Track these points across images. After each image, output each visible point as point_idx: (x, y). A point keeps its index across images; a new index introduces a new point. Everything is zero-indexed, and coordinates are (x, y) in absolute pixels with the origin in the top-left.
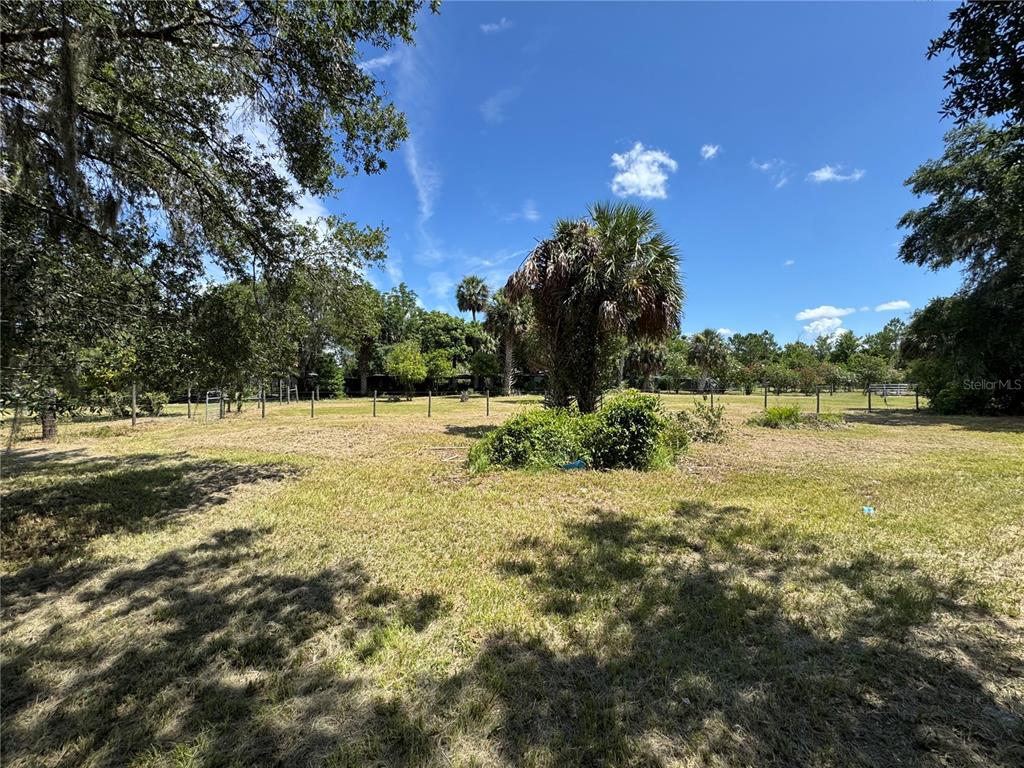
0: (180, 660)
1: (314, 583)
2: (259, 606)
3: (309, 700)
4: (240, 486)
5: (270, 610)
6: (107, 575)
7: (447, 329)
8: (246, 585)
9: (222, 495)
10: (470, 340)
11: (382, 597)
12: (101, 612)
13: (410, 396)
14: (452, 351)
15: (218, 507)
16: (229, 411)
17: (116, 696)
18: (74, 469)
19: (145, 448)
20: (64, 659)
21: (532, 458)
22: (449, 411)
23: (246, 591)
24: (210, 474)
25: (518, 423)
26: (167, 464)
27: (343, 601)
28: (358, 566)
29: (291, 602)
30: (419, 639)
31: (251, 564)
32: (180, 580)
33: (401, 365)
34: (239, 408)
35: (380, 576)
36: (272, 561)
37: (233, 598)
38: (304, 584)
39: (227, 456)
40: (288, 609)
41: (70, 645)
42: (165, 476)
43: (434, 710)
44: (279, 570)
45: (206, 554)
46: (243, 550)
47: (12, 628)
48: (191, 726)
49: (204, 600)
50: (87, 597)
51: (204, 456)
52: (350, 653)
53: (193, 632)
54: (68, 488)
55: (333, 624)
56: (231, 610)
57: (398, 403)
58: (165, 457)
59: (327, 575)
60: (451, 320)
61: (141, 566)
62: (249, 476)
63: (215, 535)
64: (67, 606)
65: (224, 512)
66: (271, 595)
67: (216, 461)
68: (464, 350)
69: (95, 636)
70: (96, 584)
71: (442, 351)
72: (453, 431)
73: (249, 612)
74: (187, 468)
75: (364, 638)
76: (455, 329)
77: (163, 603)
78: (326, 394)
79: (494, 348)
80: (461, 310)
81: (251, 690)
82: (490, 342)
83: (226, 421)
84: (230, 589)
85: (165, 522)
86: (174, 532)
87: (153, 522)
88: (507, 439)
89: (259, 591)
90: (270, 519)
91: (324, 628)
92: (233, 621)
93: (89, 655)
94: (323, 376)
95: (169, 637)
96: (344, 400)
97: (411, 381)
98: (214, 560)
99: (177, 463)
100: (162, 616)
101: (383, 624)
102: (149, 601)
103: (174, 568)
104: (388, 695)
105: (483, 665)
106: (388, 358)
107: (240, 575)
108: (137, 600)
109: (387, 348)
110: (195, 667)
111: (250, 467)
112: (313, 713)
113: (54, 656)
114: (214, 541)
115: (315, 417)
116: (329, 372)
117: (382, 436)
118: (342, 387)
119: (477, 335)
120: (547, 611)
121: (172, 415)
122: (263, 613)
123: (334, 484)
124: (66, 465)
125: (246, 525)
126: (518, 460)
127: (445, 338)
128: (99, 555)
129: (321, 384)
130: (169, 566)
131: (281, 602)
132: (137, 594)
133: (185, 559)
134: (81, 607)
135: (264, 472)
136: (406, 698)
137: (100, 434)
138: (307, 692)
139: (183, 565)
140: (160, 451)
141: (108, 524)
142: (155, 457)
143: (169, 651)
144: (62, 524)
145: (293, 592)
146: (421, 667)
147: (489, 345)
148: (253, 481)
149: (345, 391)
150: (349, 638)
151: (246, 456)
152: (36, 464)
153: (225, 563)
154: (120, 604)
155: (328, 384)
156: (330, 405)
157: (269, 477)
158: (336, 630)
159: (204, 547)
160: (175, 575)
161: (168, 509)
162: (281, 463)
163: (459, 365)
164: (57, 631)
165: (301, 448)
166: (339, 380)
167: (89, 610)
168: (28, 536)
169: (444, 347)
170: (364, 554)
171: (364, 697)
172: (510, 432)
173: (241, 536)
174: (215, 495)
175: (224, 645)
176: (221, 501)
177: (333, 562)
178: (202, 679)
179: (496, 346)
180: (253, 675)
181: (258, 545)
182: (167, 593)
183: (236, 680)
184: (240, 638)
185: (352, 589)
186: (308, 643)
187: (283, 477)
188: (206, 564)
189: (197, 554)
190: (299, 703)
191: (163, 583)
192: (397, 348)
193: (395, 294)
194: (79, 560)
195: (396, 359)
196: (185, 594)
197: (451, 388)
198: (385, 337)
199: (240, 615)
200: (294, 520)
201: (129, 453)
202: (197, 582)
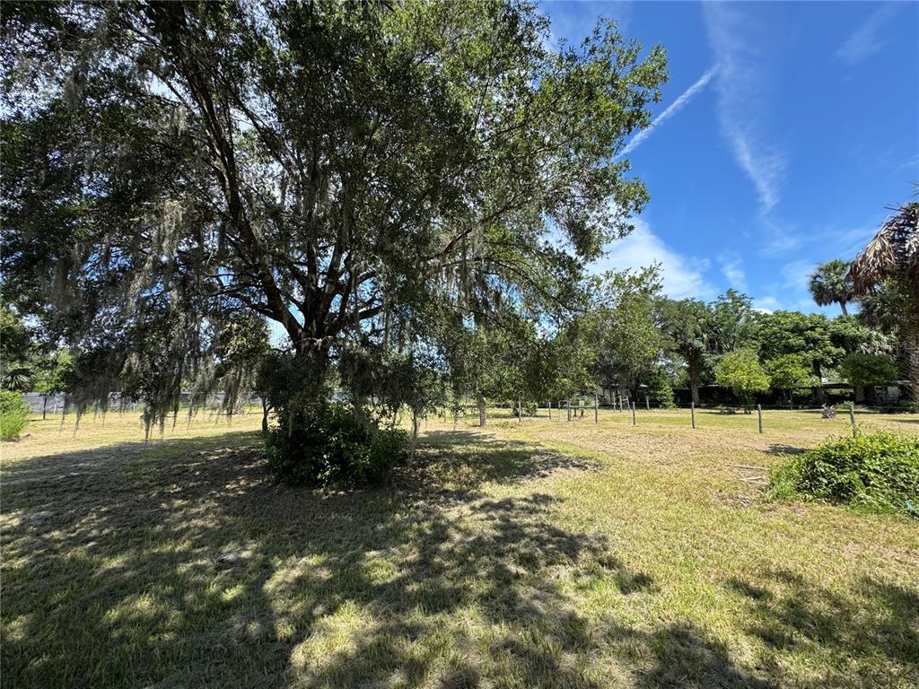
0: (495, 548)
1: (572, 538)
2: (537, 539)
3: (538, 592)
4: (559, 469)
5: (541, 543)
6: (483, 500)
7: (797, 330)
8: (536, 526)
9: (546, 473)
10: (838, 339)
11: (611, 564)
12: (476, 516)
13: (748, 409)
14: (810, 355)
15: (540, 479)
16: (575, 416)
17: (469, 552)
18: (487, 445)
19: (521, 437)
20: (459, 530)
21: (862, 494)
22: (797, 428)
23: (535, 529)
24: (546, 458)
25: (842, 448)
26: (528, 448)
27: (584, 555)
28: (604, 539)
29: (553, 543)
30: (620, 596)
31: (544, 516)
32: (509, 513)
33: (731, 376)
34: (582, 414)
35: (616, 550)
36: (555, 518)
37: (527, 530)
38: (566, 537)
39: (560, 448)
40: (551, 546)
41: (462, 526)
42: (524, 456)
43: (604, 637)
44: (557, 525)
45: (525, 504)
46: (543, 507)
47: (448, 511)
48: (489, 577)
49: (515, 527)
50: (473, 508)
51: (548, 446)
52: (574, 584)
53: (504, 540)
54: (483, 455)
55: (571, 565)
56: (524, 536)
57: (732, 416)
58: (528, 444)
59: (582, 537)
60: (803, 319)
61: (496, 501)
62: (566, 463)
63: (533, 495)
64: (466, 509)
65: (544, 483)
66: (546, 536)
67: (553, 451)
68: (829, 353)
69: (471, 525)
70: (477, 503)
71: (793, 356)
72: (775, 450)
73: (531, 540)
74: (536, 452)
75: (585, 580)
76: (812, 329)
77: (498, 521)
78: (656, 404)
79: (887, 347)
80: (820, 304)
81: (517, 576)
82: (878, 339)
83: (571, 423)
84: (529, 525)
85: (513, 482)
86: (516, 488)
87: (509, 480)
88: (822, 467)
89: (541, 532)
90: (566, 493)
91: (565, 565)
92: (523, 542)
93: (467, 533)
94: (652, 388)
95: (496, 538)
96: (674, 411)
97: (747, 392)
98: (527, 508)
99: (532, 448)
100: (496, 527)
101: (600, 577)
102: (493, 519)
103: (508, 506)
104: (580, 614)
105: (659, 636)
106: (718, 369)
107: (536, 520)
108: (489, 516)
109: (717, 357)
110: (500, 554)
111: (570, 458)
112: (536, 597)
113: (456, 528)
114: (531, 498)
115: (637, 424)
116: (658, 384)
117: (686, 448)
118: (672, 398)
119: (851, 331)
120: (751, 632)
121: (542, 417)
122: (538, 543)
123: (622, 480)
124: (485, 443)
125: (551, 493)
126: (840, 494)
127: (796, 341)
128: (482, 491)
129: (650, 395)
130: (507, 504)
131: (549, 541)
132: (490, 513)
133: (514, 503)
134: (470, 512)
135: (577, 463)
136: (591, 621)
137: (504, 426)
138: (540, 589)
139: (512, 506)
140: (527, 440)
141: (491, 476)
142: (523, 443)
143: (493, 543)
144: (474, 472)
145: (557, 538)
146: (610, 612)
147: (876, 343)
148: (567, 467)
149: (675, 401)
150: (577, 575)
151: (571, 449)
152: (475, 440)
153: (531, 512)
154: (483, 515)
155: (656, 395)
156: (656, 415)
157: (578, 466)
158: (571, 569)
159: (525, 500)
160: (507, 510)
161: (517, 474)
162: (591, 459)
163: (823, 371)
164: (460, 519)
165: (610, 448)
166: (667, 391)
167: (473, 514)
168: (461, 475)
169: (796, 352)
170: (613, 533)
171: (567, 607)
172: (827, 458)
173: (546, 499)
174: (543, 472)
175: (513, 550)
176: (544, 476)
177: (591, 532)
178: (500, 561)
179: (889, 342)
180: (521, 570)
181: (553, 507)
182: (502, 518)
183: (513, 568)
184: (523, 551)
185: (594, 551)
186: (552, 568)
187: (586, 468)
188: (522, 509)
189: (521, 502)
190: (533, 590)
191: (501, 512)
192: (727, 357)
193: (722, 301)
194: (475, 491)
195: (725, 369)
196: (508, 521)
197: (815, 400)
198: (715, 346)
199: (527, 540)
200: (580, 498)
201: (512, 439)
202: (516, 517)
